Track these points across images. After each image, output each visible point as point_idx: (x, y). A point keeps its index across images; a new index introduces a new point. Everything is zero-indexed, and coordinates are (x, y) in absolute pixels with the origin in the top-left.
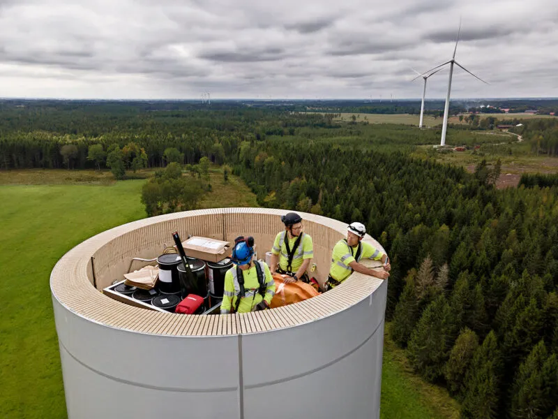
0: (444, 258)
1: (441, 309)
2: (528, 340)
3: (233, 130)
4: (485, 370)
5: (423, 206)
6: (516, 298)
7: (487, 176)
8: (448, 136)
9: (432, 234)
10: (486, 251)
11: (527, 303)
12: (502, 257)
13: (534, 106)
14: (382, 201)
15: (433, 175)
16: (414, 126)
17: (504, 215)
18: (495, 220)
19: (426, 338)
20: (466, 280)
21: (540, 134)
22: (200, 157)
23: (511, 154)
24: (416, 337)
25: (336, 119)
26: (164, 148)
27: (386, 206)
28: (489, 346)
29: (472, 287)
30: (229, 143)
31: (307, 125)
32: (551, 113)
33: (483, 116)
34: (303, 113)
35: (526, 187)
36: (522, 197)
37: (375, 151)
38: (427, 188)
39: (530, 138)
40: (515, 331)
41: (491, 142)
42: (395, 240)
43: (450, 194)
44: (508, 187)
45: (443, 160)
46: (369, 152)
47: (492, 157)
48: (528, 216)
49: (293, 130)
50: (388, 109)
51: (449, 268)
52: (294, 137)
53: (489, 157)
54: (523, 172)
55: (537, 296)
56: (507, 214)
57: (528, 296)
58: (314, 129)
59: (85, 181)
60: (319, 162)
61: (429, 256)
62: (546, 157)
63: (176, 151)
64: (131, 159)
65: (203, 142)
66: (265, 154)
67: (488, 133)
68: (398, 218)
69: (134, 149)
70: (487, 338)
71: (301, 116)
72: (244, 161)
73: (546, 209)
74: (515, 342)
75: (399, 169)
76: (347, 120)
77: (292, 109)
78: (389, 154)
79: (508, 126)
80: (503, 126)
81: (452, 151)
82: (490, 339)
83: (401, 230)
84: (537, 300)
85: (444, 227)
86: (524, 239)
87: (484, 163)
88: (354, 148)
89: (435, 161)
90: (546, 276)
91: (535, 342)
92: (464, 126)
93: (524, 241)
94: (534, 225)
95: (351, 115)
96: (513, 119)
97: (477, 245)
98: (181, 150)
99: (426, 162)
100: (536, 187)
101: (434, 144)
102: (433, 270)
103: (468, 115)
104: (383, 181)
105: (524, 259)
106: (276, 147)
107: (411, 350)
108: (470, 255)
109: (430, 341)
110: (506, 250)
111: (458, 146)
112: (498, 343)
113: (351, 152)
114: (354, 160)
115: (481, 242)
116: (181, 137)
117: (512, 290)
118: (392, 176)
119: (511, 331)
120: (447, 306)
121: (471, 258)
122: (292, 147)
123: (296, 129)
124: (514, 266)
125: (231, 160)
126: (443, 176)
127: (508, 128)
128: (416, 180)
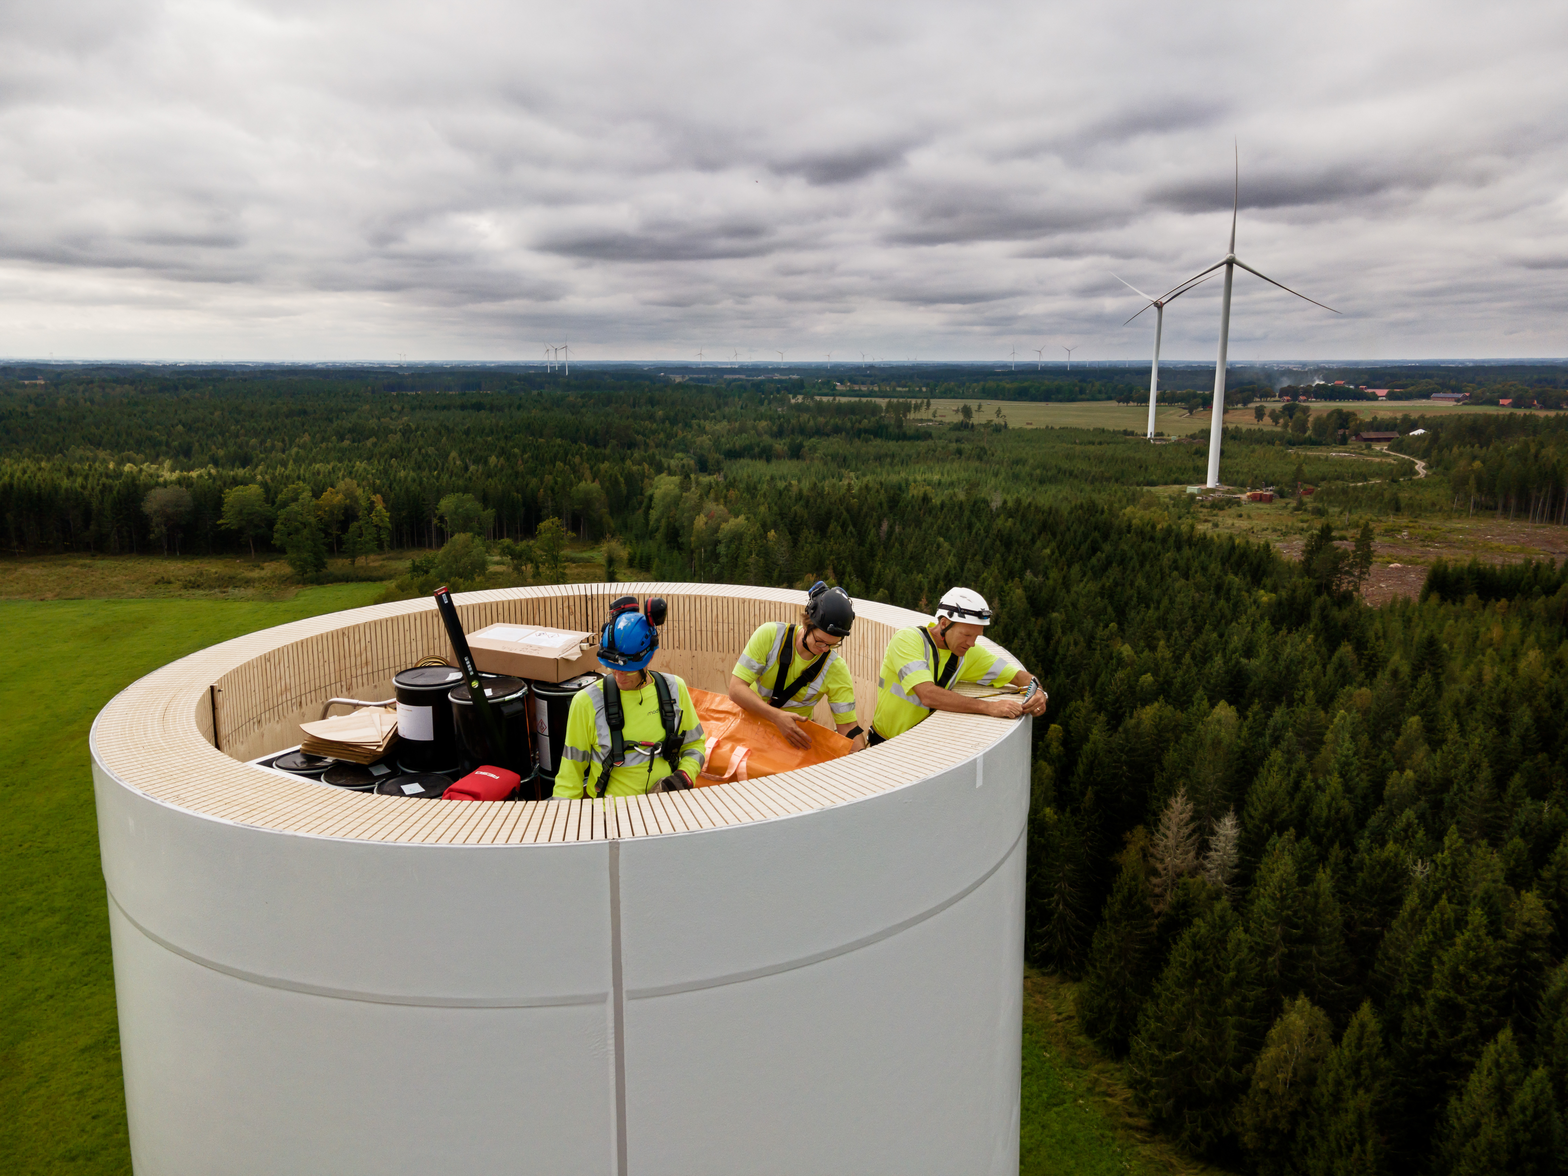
0: (1225, 798)
1: (1223, 941)
2: (1469, 1027)
3: (631, 445)
4: (1351, 1117)
5: (1163, 651)
6: (1429, 908)
7: (1336, 570)
8: (1228, 462)
9: (1189, 729)
10: (1342, 775)
11: (1461, 922)
12: (1386, 793)
13: (1453, 383)
14: (1048, 636)
15: (1189, 569)
16: (1132, 433)
17: (1387, 672)
18: (1364, 689)
19: (1181, 1028)
20: (1288, 859)
21: (1474, 458)
22: (540, 519)
23: (1397, 509)
24: (1153, 1025)
25: (918, 416)
26: (440, 494)
27: (1061, 651)
28: (1359, 1047)
29: (1305, 879)
30: (622, 480)
31: (837, 430)
32: (1501, 402)
33: (1319, 407)
34: (825, 399)
35: (1443, 599)
36: (1434, 627)
37: (1026, 501)
38: (1172, 601)
39: (1447, 469)
40: (1431, 1003)
41: (1343, 479)
42: (1087, 747)
43: (1235, 617)
44: (1394, 601)
45: (1216, 525)
46: (1010, 504)
47: (1346, 517)
48: (1453, 680)
49: (801, 446)
50: (1059, 390)
51: (1241, 824)
52: (803, 464)
53: (1337, 516)
54: (1433, 559)
55: (1487, 901)
56: (1395, 674)
57: (1464, 901)
58: (857, 443)
59: (211, 587)
60: (873, 531)
61: (1183, 790)
62: (1493, 517)
63: (471, 503)
64: (344, 526)
65: (548, 478)
66: (719, 509)
67: (1335, 453)
68: (1092, 687)
69: (355, 500)
70: (1355, 1022)
71: (821, 409)
72: (662, 530)
73: (1503, 660)
74: (1433, 1034)
75: (1094, 549)
76: (947, 420)
77: (797, 387)
78: (1065, 509)
79: (1388, 435)
80: (1373, 435)
81: (1238, 503)
82: (1363, 1026)
83: (1102, 718)
84: (1489, 914)
85: (1224, 711)
86: (1444, 741)
87: (1326, 534)
88: (968, 492)
89: (1192, 527)
90: (1509, 847)
91: (1489, 1033)
92: (1268, 433)
93: (1444, 747)
94: (1471, 702)
95: (960, 403)
96: (1399, 415)
97: (1317, 760)
98: (485, 499)
99: (1169, 531)
100: (1471, 598)
101: (1190, 483)
102: (1194, 831)
103: (1279, 406)
104: (1051, 582)
105: (1447, 797)
106: (752, 489)
107: (1142, 1066)
108: (1297, 786)
109: (1194, 1034)
110: (1396, 773)
111: (1254, 488)
112: (1385, 1041)
113: (961, 505)
114: (970, 526)
115: (1325, 751)
116: (486, 462)
117: (1418, 887)
118: (1076, 568)
119: (1421, 1003)
120: (1238, 933)
121: (1299, 796)
122: (795, 490)
123: (807, 444)
124: (1421, 817)
125: (625, 527)
126: (1215, 567)
127: (1388, 440)
128: (1140, 581)
